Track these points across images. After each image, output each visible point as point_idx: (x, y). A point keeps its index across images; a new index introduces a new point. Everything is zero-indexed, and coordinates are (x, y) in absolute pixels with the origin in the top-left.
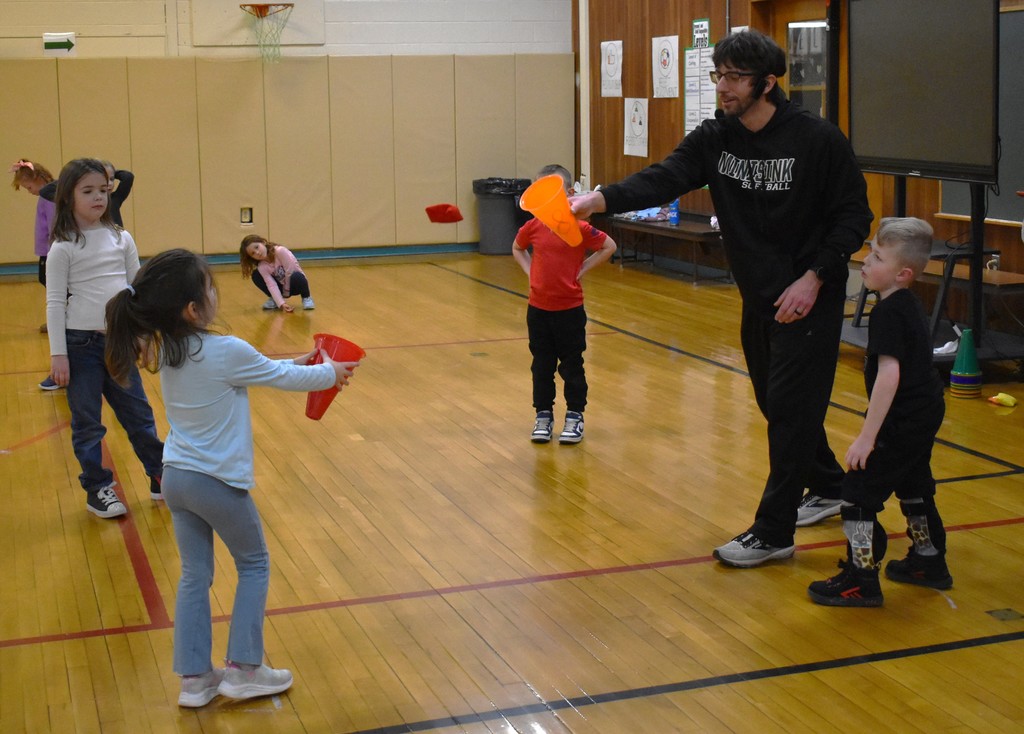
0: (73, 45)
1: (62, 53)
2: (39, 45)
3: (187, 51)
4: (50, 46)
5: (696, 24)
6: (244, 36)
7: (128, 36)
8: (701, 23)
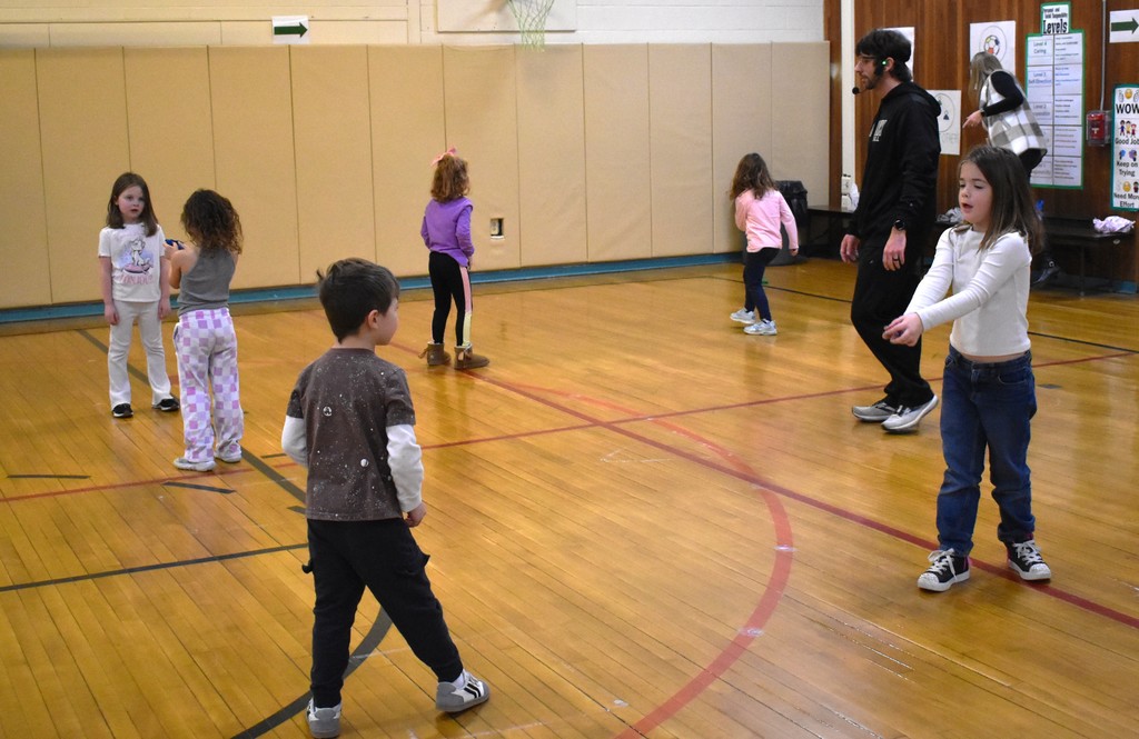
0: (305, 30)
1: (294, 39)
2: (267, 29)
3: (431, 38)
4: (280, 31)
5: (1046, 8)
6: (492, 21)
7: (366, 19)
8: (1055, 7)
